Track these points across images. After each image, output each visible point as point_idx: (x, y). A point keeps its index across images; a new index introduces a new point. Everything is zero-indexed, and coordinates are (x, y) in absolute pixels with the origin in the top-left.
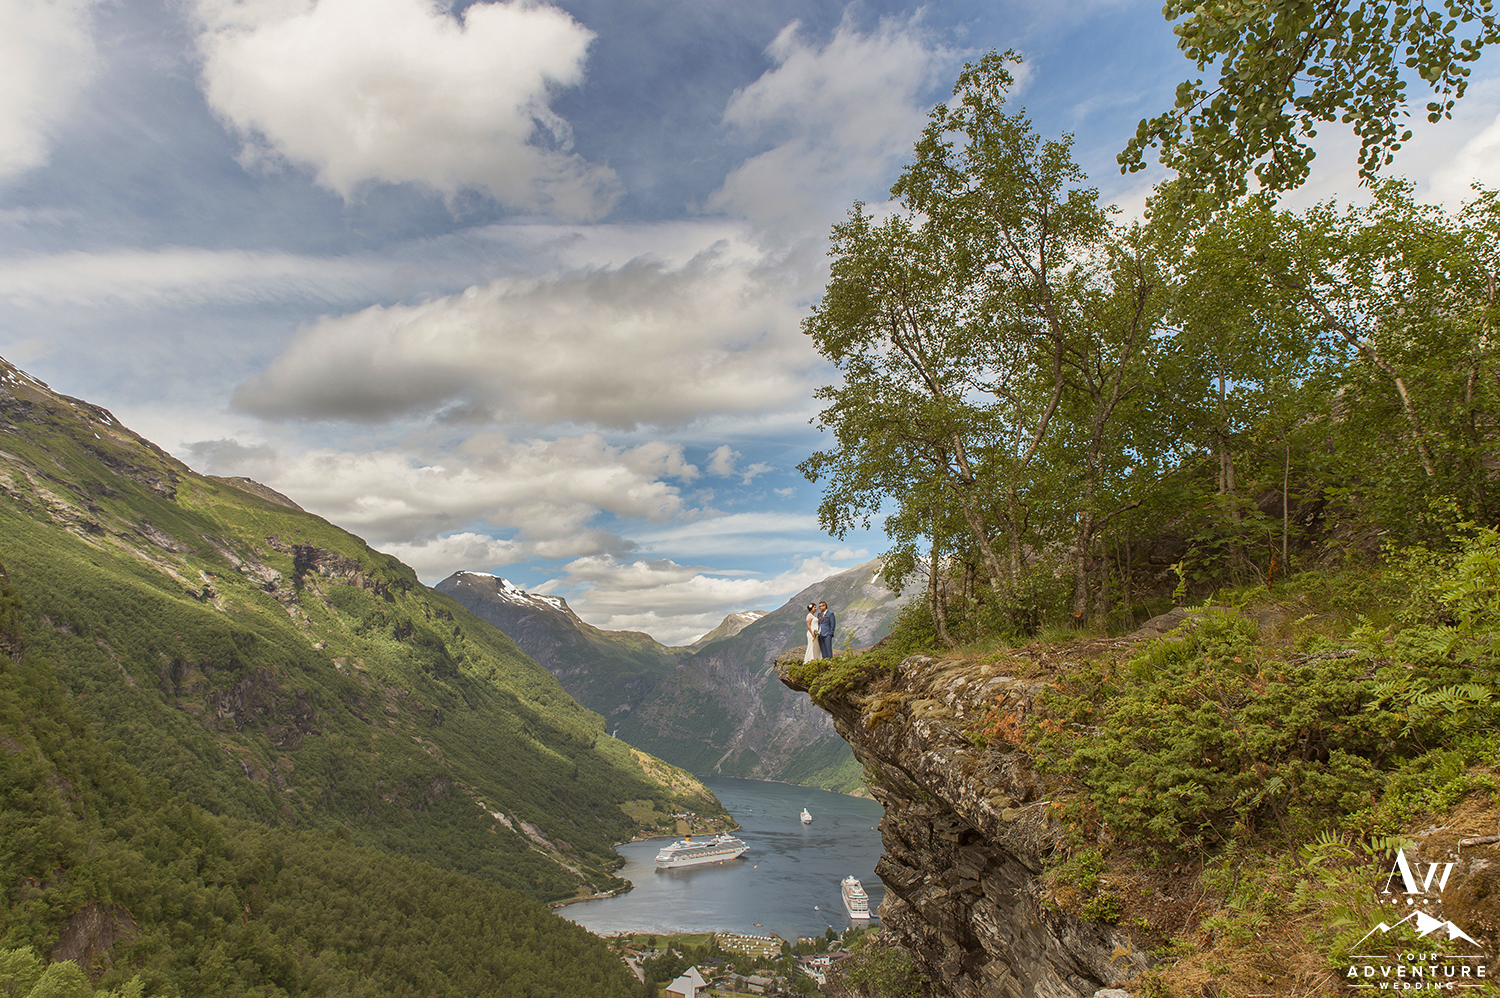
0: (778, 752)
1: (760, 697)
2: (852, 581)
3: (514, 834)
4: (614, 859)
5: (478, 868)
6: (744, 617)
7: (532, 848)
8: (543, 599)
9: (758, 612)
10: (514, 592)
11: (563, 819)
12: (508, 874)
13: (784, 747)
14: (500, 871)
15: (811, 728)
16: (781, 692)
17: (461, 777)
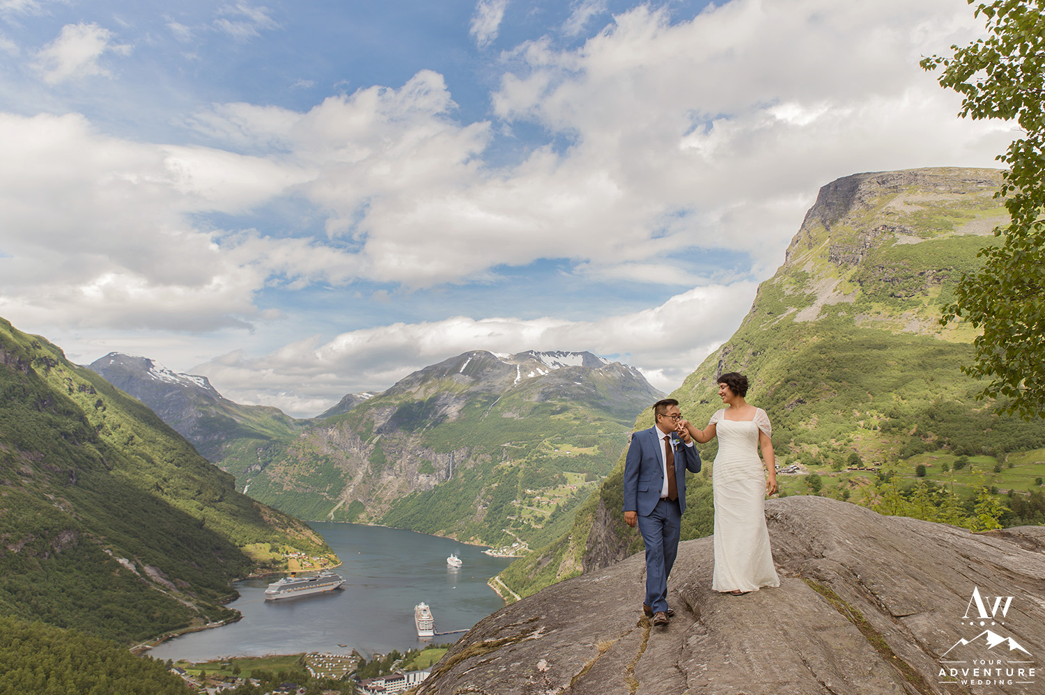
0: (380, 503)
1: (368, 460)
2: (445, 370)
3: (135, 576)
4: (229, 593)
5: (99, 607)
6: (359, 396)
7: (153, 587)
8: (188, 377)
9: (371, 393)
10: (162, 371)
11: (186, 561)
12: (127, 611)
13: (385, 499)
14: (120, 609)
15: (407, 484)
16: (385, 456)
17: (91, 528)
